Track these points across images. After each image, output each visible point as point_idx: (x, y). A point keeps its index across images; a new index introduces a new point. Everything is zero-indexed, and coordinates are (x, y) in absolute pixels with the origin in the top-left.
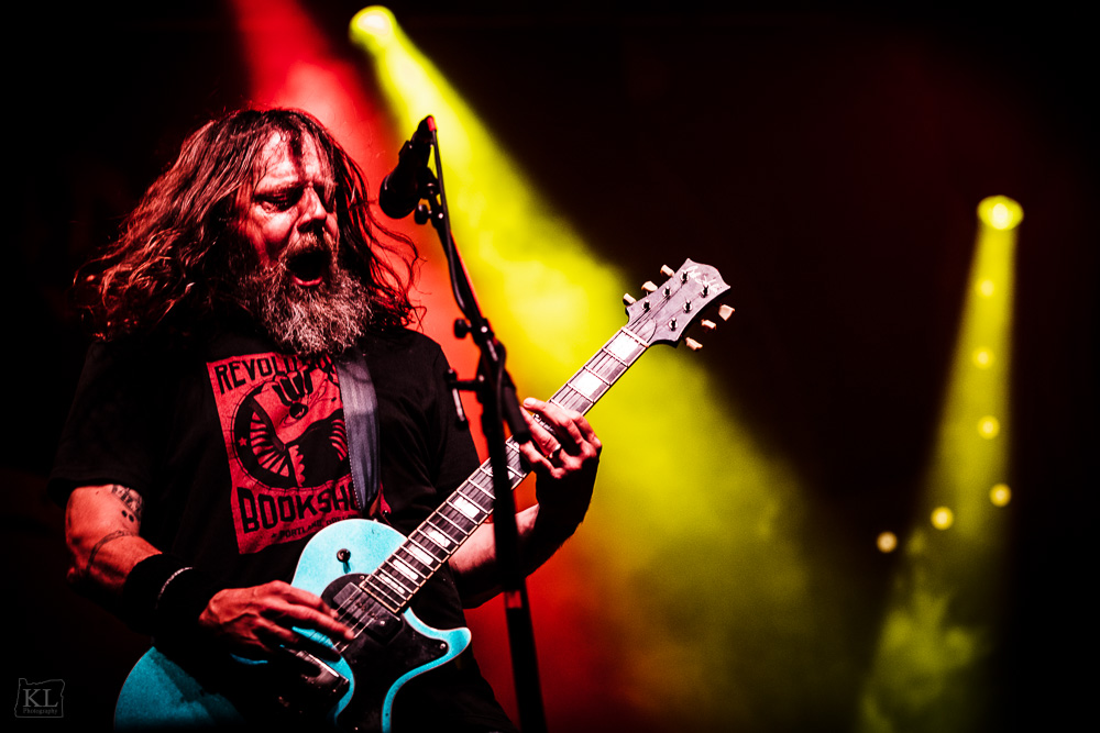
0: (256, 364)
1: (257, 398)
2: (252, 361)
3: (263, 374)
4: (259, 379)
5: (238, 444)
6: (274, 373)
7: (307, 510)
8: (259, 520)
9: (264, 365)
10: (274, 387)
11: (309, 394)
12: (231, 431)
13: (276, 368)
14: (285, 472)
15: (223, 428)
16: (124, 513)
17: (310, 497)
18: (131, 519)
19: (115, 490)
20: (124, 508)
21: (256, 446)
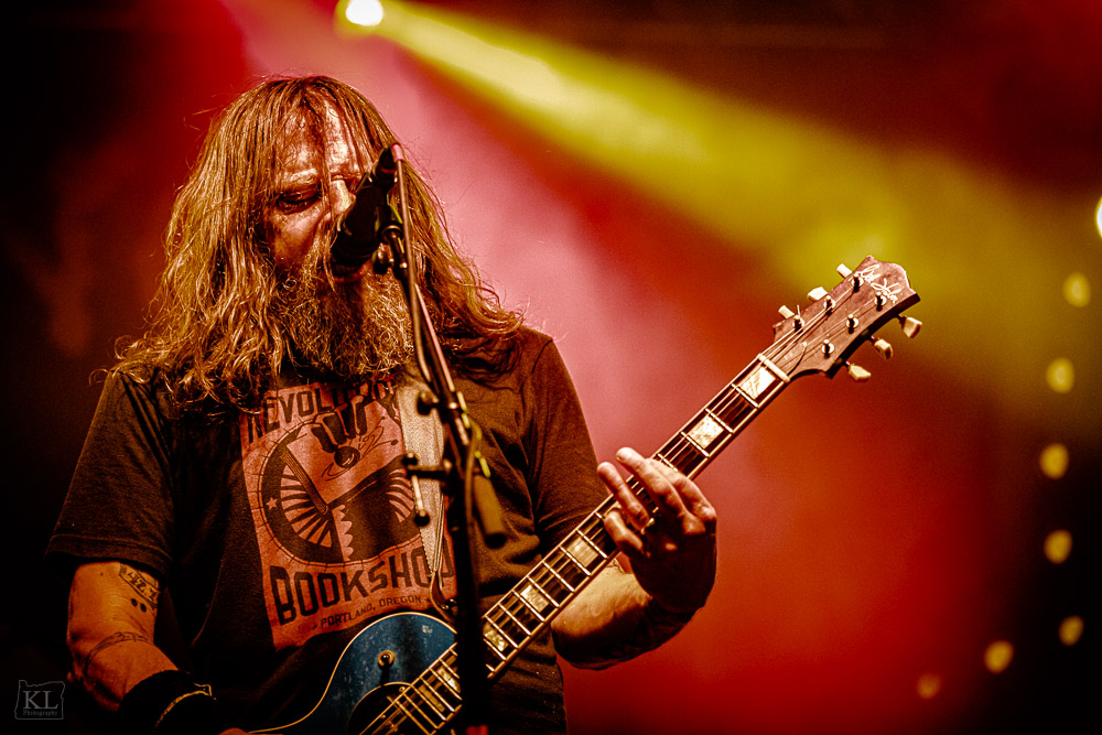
0: (295, 401)
1: (291, 447)
2: (292, 396)
3: (302, 413)
4: (296, 419)
5: (266, 507)
6: (316, 412)
7: (355, 588)
8: (297, 606)
9: (305, 401)
10: (313, 430)
11: (361, 434)
12: (258, 492)
13: (319, 403)
14: (327, 542)
15: (248, 490)
16: (134, 602)
17: (359, 573)
18: (143, 608)
19: (123, 571)
20: (133, 595)
21: (288, 510)
